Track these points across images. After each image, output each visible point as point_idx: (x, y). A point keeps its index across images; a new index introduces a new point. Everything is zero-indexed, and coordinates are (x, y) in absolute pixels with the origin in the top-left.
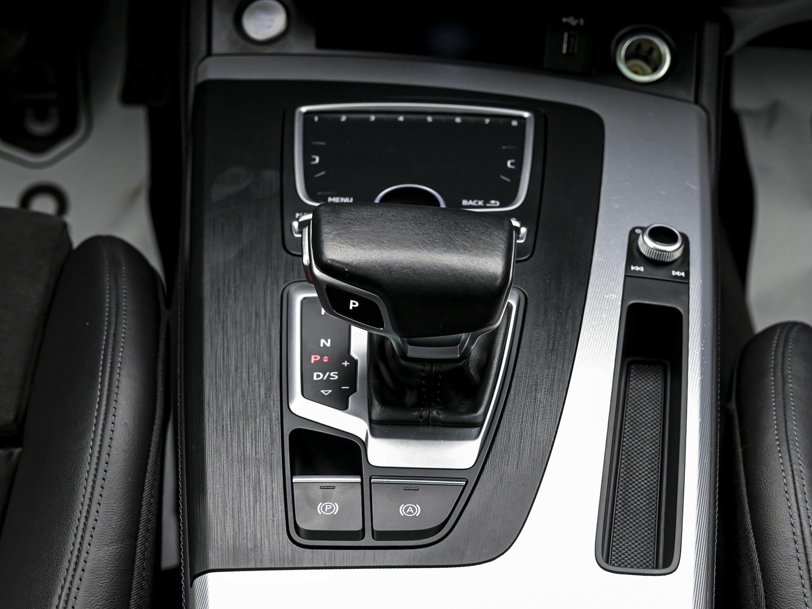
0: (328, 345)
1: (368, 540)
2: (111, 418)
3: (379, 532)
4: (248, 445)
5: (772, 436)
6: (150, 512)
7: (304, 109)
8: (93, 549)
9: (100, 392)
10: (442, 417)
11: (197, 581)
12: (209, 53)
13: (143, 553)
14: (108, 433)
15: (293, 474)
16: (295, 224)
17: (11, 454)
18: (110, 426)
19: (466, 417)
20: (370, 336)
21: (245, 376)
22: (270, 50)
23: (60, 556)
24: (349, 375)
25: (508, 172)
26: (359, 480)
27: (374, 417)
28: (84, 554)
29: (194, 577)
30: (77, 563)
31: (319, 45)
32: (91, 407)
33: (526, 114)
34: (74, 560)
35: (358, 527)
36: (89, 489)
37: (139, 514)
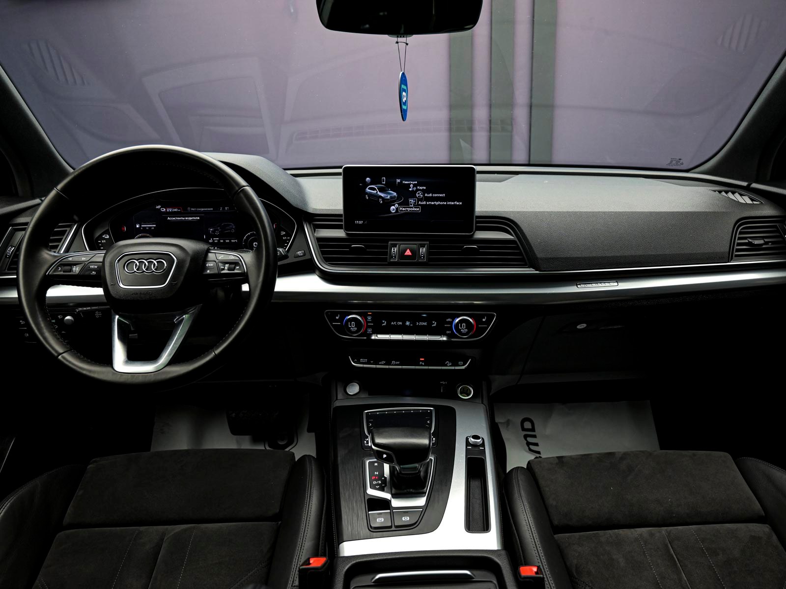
0: (377, 474)
1: (393, 528)
2: (311, 502)
3: (396, 526)
4: (354, 504)
5: (516, 495)
6: (323, 531)
7: (366, 411)
8: (306, 543)
9: (307, 495)
10: (413, 491)
11: (341, 545)
12: (337, 399)
13: (322, 544)
14: (310, 506)
15: (369, 511)
16: (365, 442)
17: (278, 523)
18: (311, 504)
19: (421, 491)
20: (390, 466)
21: (352, 484)
22: (354, 397)
23: (295, 547)
24: (384, 481)
25: (428, 424)
26: (389, 511)
27: (393, 492)
28: (303, 544)
29: (339, 544)
30: (301, 548)
31: (369, 395)
32: (305, 499)
33: (432, 409)
34: (300, 546)
35: (390, 525)
36: (305, 524)
37: (320, 531)
